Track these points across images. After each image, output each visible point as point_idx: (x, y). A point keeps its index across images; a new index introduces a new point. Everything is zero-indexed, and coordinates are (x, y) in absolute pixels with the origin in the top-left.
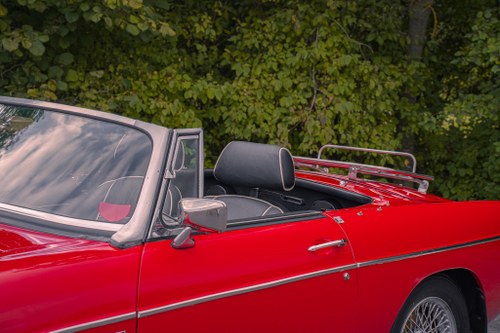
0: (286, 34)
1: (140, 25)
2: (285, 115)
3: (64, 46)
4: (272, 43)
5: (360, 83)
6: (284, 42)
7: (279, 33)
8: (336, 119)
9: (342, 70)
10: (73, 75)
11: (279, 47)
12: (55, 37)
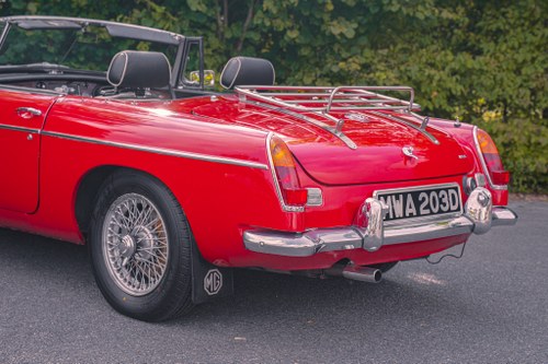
0: (525, 19)
1: (426, 13)
2: (525, 81)
3: (362, 31)
6: (523, 25)
7: (520, 18)
11: (519, 29)
12: (361, 25)
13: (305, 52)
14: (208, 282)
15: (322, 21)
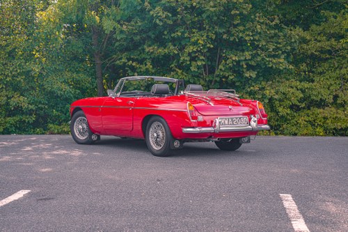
0: (332, 67)
1: (283, 67)
2: (331, 92)
4: (328, 70)
6: (332, 70)
10: (263, 83)
12: (258, 72)
13: (237, 84)
14: (175, 144)
15: (243, 71)
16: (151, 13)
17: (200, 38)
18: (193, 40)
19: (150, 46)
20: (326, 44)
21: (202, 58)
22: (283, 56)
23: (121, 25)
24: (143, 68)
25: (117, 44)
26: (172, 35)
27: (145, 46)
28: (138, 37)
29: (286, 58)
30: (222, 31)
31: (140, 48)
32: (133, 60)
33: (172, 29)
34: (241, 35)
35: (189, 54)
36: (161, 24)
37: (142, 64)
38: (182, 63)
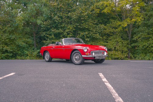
4: (112, 39)
5: (122, 43)
8: (120, 46)
9: (120, 41)
10: (92, 43)
12: (90, 39)
16: (54, 18)
17: (71, 27)
18: (68, 27)
19: (53, 29)
20: (112, 30)
21: (71, 34)
22: (98, 34)
23: (44, 22)
24: (51, 37)
25: (42, 28)
26: (61, 26)
27: (52, 30)
28: (49, 26)
29: (99, 35)
30: (78, 24)
31: (50, 30)
32: (47, 34)
33: (61, 23)
34: (84, 26)
35: (67, 32)
36: (57, 22)
37: (50, 36)
38: (64, 35)
